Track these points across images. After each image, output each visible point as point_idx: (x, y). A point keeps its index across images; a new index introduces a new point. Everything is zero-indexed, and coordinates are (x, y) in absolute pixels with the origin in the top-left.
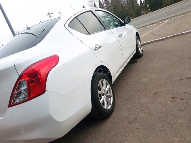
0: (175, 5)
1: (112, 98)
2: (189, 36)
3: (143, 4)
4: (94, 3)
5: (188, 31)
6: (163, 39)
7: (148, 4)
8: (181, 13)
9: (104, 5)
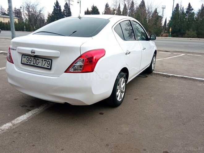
0: (197, 40)
1: (123, 94)
2: (199, 85)
3: (167, 26)
4: (119, 4)
5: (199, 79)
6: (169, 76)
7: (171, 28)
8: (199, 52)
9: (129, 10)
